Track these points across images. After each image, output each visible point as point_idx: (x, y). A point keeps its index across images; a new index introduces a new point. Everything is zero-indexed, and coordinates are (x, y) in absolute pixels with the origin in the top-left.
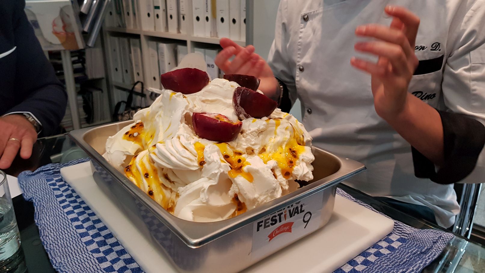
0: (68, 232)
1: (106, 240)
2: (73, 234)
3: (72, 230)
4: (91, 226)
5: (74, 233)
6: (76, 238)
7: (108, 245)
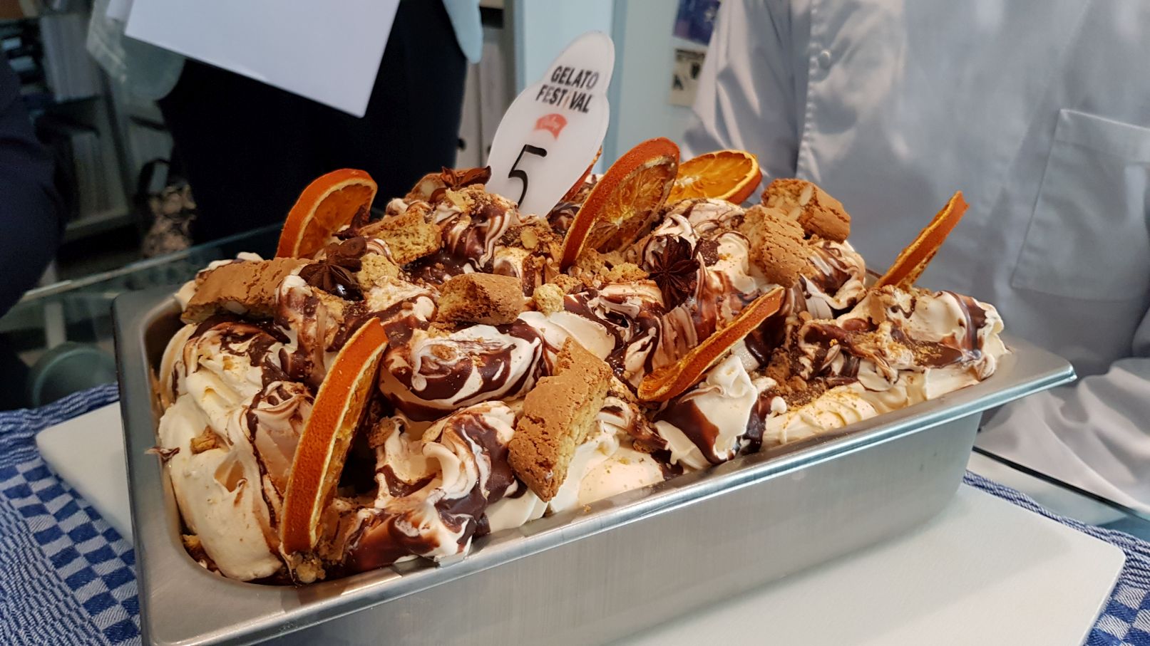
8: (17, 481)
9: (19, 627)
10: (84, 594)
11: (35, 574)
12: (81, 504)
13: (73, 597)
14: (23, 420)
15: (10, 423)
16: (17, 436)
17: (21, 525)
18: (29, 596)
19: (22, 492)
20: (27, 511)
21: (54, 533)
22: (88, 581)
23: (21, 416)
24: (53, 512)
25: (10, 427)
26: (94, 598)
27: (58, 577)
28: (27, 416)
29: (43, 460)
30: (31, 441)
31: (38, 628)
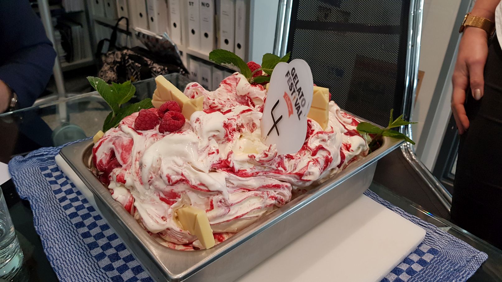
0: (75, 242)
2: (81, 246)
3: (78, 239)
5: (81, 244)
6: (84, 251)
8: (48, 171)
9: (48, 220)
10: (69, 212)
11: (53, 204)
12: (69, 182)
13: (65, 212)
14: (51, 151)
15: (47, 151)
16: (49, 156)
17: (49, 187)
18: (51, 211)
19: (49, 175)
20: (51, 182)
21: (60, 191)
22: (70, 208)
23: (50, 149)
24: (60, 184)
25: (47, 153)
26: (72, 213)
27: (60, 206)
28: (52, 149)
29: (57, 165)
30: (54, 158)
31: (53, 222)
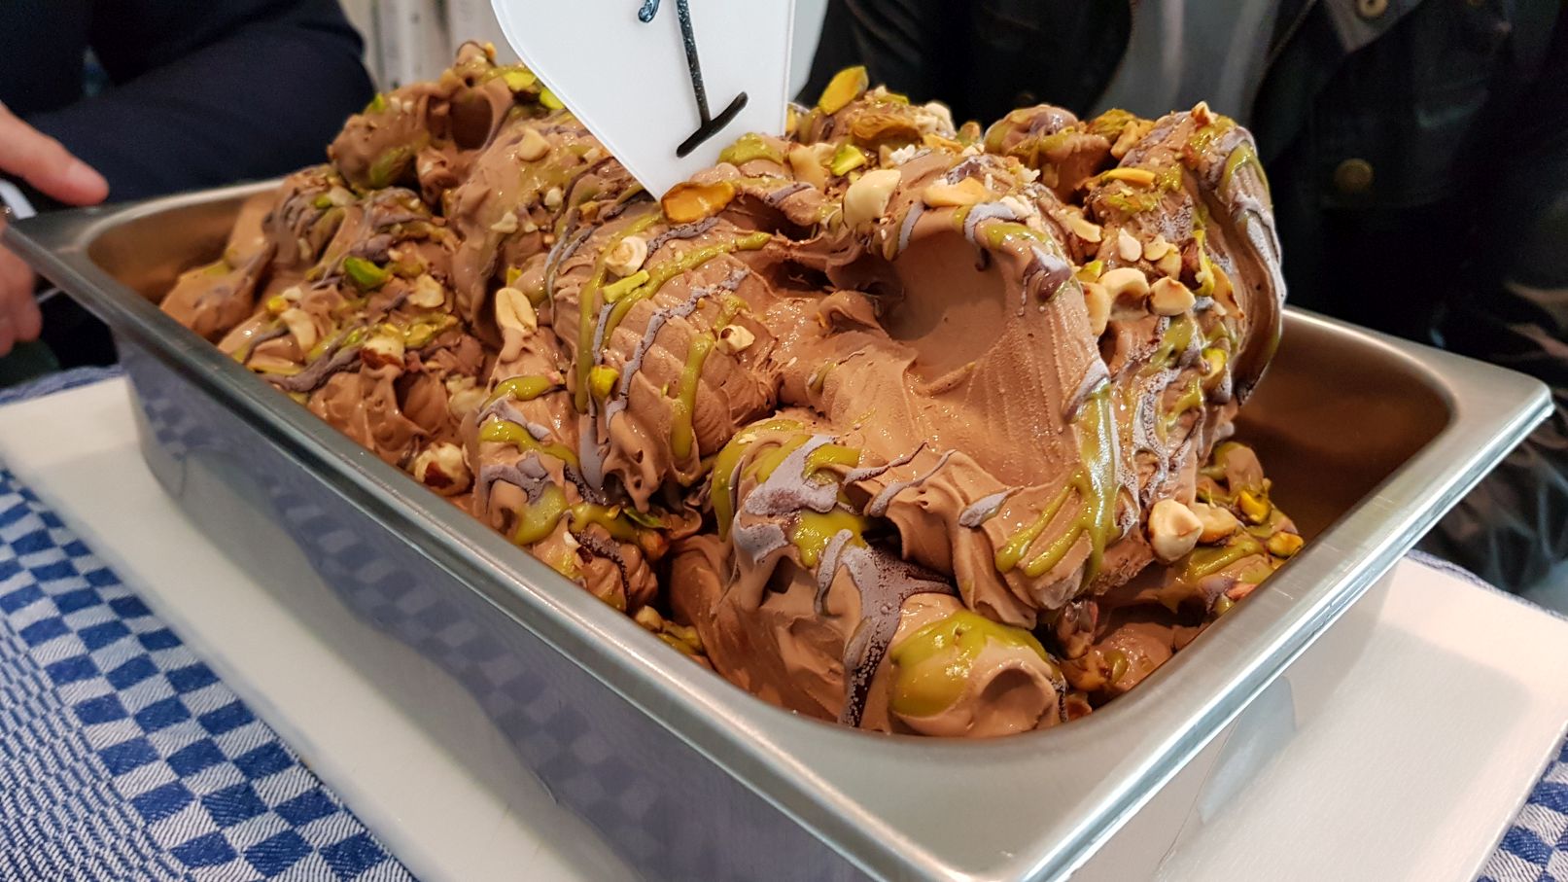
1: (255, 784)
4: (165, 702)
7: (271, 816)
